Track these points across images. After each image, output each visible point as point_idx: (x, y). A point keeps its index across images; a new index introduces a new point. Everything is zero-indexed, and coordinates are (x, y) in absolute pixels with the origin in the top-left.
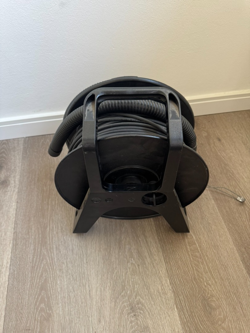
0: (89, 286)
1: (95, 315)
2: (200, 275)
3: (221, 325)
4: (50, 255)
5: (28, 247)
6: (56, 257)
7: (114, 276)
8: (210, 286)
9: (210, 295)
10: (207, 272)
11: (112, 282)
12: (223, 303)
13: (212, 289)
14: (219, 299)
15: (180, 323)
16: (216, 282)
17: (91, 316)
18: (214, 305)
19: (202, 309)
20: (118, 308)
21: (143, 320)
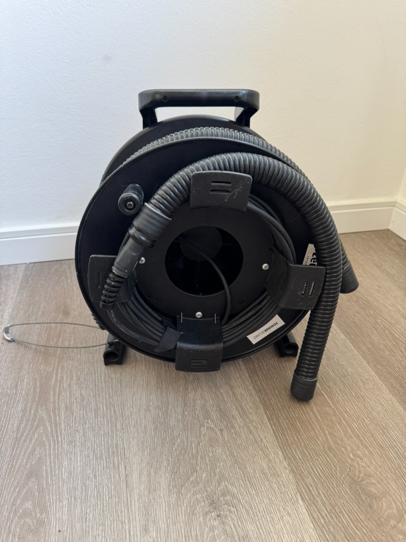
0: (125, 468)
1: (137, 519)
2: (339, 442)
3: (395, 526)
4: (53, 419)
5: (13, 407)
6: (65, 422)
7: (176, 450)
8: (361, 459)
9: (365, 474)
10: (352, 437)
11: (170, 459)
12: (391, 486)
13: (366, 463)
14: (382, 480)
15: (312, 526)
16: (370, 452)
17: (129, 521)
18: (375, 491)
19: (353, 499)
20: (185, 504)
21: (236, 524)
